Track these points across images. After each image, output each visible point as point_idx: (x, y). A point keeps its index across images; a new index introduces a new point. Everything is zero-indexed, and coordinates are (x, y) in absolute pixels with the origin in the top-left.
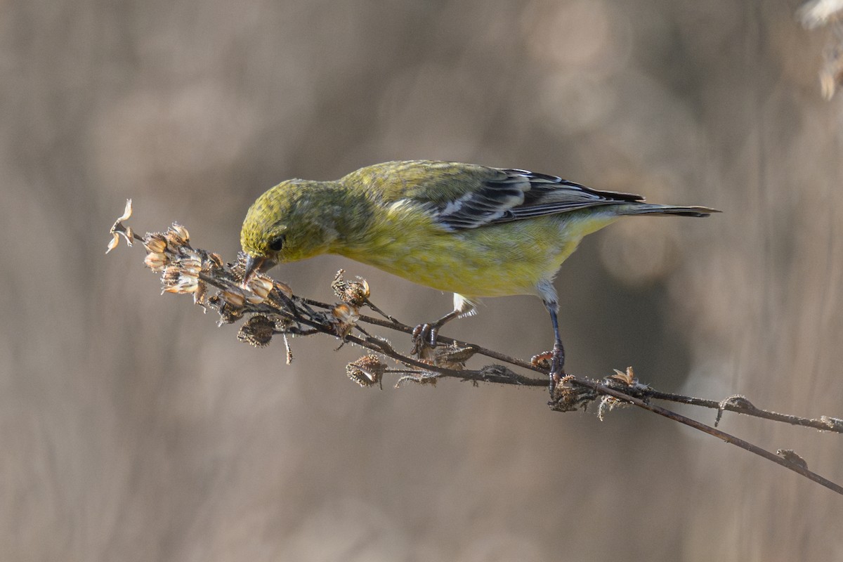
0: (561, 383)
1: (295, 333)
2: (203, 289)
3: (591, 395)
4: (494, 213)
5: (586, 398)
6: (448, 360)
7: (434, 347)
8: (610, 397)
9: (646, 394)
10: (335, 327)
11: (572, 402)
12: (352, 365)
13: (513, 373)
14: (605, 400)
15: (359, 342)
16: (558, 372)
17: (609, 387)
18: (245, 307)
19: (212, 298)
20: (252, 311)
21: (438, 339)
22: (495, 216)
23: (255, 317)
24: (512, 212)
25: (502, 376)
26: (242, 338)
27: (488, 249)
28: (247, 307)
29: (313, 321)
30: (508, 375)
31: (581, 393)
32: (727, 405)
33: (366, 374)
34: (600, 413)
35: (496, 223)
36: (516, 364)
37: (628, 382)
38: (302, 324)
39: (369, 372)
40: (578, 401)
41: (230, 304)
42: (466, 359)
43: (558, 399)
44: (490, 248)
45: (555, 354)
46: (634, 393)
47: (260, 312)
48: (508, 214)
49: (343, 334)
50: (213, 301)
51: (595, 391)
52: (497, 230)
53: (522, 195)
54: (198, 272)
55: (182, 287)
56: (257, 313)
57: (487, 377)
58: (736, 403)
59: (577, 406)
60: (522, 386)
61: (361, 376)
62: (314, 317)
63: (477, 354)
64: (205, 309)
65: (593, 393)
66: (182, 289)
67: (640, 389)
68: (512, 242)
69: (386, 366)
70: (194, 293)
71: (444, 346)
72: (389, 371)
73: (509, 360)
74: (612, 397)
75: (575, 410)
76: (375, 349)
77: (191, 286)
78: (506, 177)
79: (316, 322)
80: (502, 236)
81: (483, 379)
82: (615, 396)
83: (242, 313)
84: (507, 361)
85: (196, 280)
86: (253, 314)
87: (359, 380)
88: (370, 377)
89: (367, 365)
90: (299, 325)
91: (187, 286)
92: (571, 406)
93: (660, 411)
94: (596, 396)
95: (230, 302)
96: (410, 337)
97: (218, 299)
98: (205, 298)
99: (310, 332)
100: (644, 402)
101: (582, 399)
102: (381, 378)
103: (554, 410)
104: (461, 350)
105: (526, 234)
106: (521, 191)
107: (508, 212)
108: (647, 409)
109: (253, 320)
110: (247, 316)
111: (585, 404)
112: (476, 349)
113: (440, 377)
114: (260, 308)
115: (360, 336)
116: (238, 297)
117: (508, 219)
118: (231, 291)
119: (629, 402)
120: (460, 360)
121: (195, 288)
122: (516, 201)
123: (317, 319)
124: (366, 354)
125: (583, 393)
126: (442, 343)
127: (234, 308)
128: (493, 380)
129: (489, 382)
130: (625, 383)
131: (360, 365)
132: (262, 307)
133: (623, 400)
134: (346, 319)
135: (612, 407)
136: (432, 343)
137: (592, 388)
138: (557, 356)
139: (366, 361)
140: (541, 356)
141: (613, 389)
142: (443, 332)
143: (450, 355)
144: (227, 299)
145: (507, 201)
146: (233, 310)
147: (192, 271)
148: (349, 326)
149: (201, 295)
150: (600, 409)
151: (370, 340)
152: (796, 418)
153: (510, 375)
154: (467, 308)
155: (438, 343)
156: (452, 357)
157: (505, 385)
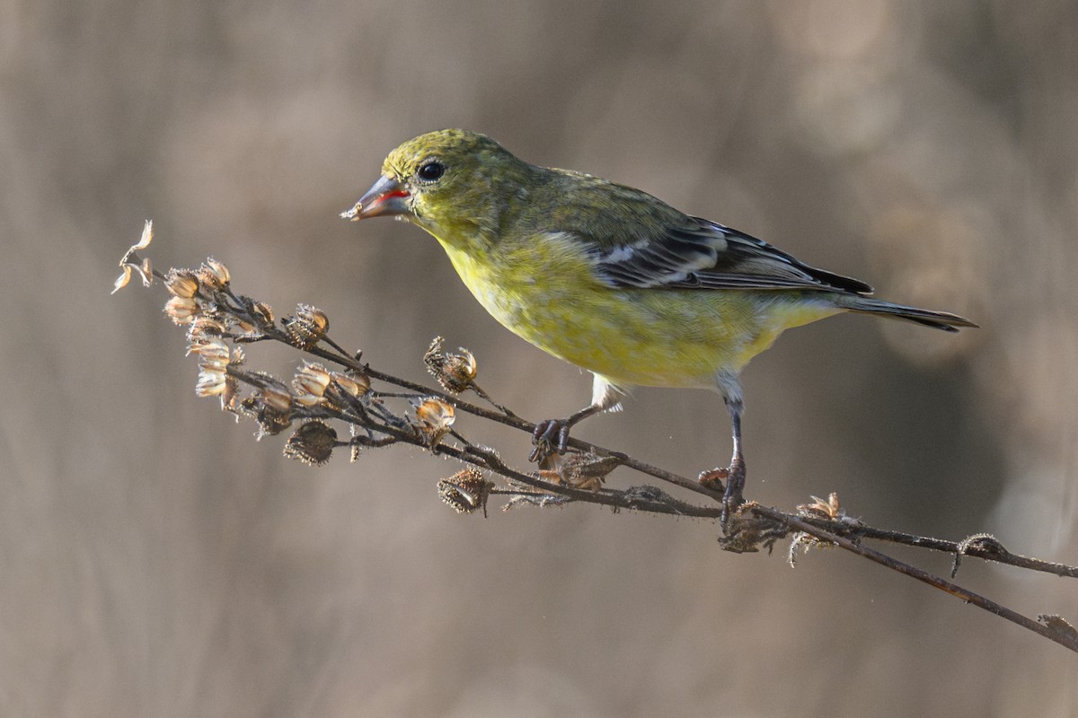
0: (739, 511)
1: (364, 444)
2: (232, 389)
3: (779, 531)
4: (674, 272)
5: (773, 534)
6: (582, 473)
7: (562, 453)
8: (805, 534)
9: (856, 531)
10: (421, 433)
11: (753, 539)
12: (444, 482)
13: (671, 498)
14: (798, 538)
15: (454, 453)
16: (735, 497)
17: (805, 520)
18: (294, 411)
19: (246, 401)
20: (303, 416)
21: (570, 442)
22: (675, 278)
23: (308, 424)
24: (697, 275)
25: (656, 502)
26: (291, 454)
27: (658, 319)
28: (295, 410)
29: (390, 426)
30: (663, 501)
31: (764, 529)
32: (969, 548)
33: (465, 495)
34: (791, 556)
35: (673, 287)
36: (675, 482)
37: (831, 514)
38: (374, 432)
39: (468, 493)
40: (761, 539)
41: (271, 408)
42: (606, 473)
43: (733, 534)
44: (661, 316)
45: (732, 471)
46: (840, 530)
47: (314, 416)
48: (691, 277)
49: (433, 441)
50: (248, 406)
51: (785, 524)
52: (675, 296)
53: (715, 256)
54: (224, 365)
55: (203, 387)
56: (311, 419)
57: (634, 503)
58: (981, 545)
59: (759, 546)
60: (682, 517)
61: (457, 498)
62: (391, 421)
63: (622, 466)
64: (237, 417)
65: (782, 528)
66: (203, 390)
67: (847, 525)
68: (692, 314)
69: (493, 485)
70: (220, 394)
71: (576, 452)
72: (496, 492)
73: (666, 477)
74: (807, 535)
75: (756, 550)
76: (477, 463)
77: (216, 385)
78: (697, 227)
79: (394, 427)
80: (679, 305)
81: (627, 506)
82: (813, 534)
83: (289, 420)
84: (664, 478)
85: (223, 377)
86: (305, 420)
87: (454, 503)
88: (469, 499)
89: (466, 483)
90: (370, 433)
91: (211, 386)
92: (751, 544)
93: (875, 555)
94: (786, 533)
95: (271, 404)
96: (530, 436)
97: (255, 402)
98: (236, 401)
99: (386, 442)
100: (853, 543)
101: (767, 535)
102: (485, 502)
103: (726, 549)
104: (600, 459)
105: (710, 310)
106: (714, 248)
107: (692, 274)
108: (858, 553)
109: (305, 428)
110: (296, 423)
111: (770, 544)
112: (621, 459)
113: (568, 501)
114: (314, 411)
115: (456, 445)
116: (282, 397)
117: (690, 285)
118: (272, 389)
119: (831, 542)
120: (598, 474)
121: (222, 387)
122: (705, 261)
123: (394, 424)
124: (465, 468)
125: (768, 528)
126: (573, 448)
127: (278, 413)
128: (642, 506)
129: (636, 510)
130: (826, 515)
131: (456, 483)
132: (317, 411)
133: (823, 539)
134: (437, 422)
135: (807, 548)
136: (560, 447)
137: (779, 521)
138: (735, 474)
139: (465, 477)
140: (713, 473)
141: (810, 523)
142: (576, 432)
143: (585, 466)
144: (266, 401)
145: (694, 259)
146: (276, 416)
147: (217, 364)
148: (441, 432)
149: (231, 398)
150: (791, 551)
151: (470, 450)
152: (1065, 567)
153: (667, 501)
154: (610, 402)
155: (568, 448)
156: (587, 469)
157: (659, 515)
